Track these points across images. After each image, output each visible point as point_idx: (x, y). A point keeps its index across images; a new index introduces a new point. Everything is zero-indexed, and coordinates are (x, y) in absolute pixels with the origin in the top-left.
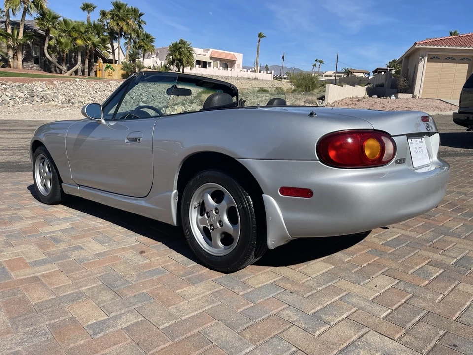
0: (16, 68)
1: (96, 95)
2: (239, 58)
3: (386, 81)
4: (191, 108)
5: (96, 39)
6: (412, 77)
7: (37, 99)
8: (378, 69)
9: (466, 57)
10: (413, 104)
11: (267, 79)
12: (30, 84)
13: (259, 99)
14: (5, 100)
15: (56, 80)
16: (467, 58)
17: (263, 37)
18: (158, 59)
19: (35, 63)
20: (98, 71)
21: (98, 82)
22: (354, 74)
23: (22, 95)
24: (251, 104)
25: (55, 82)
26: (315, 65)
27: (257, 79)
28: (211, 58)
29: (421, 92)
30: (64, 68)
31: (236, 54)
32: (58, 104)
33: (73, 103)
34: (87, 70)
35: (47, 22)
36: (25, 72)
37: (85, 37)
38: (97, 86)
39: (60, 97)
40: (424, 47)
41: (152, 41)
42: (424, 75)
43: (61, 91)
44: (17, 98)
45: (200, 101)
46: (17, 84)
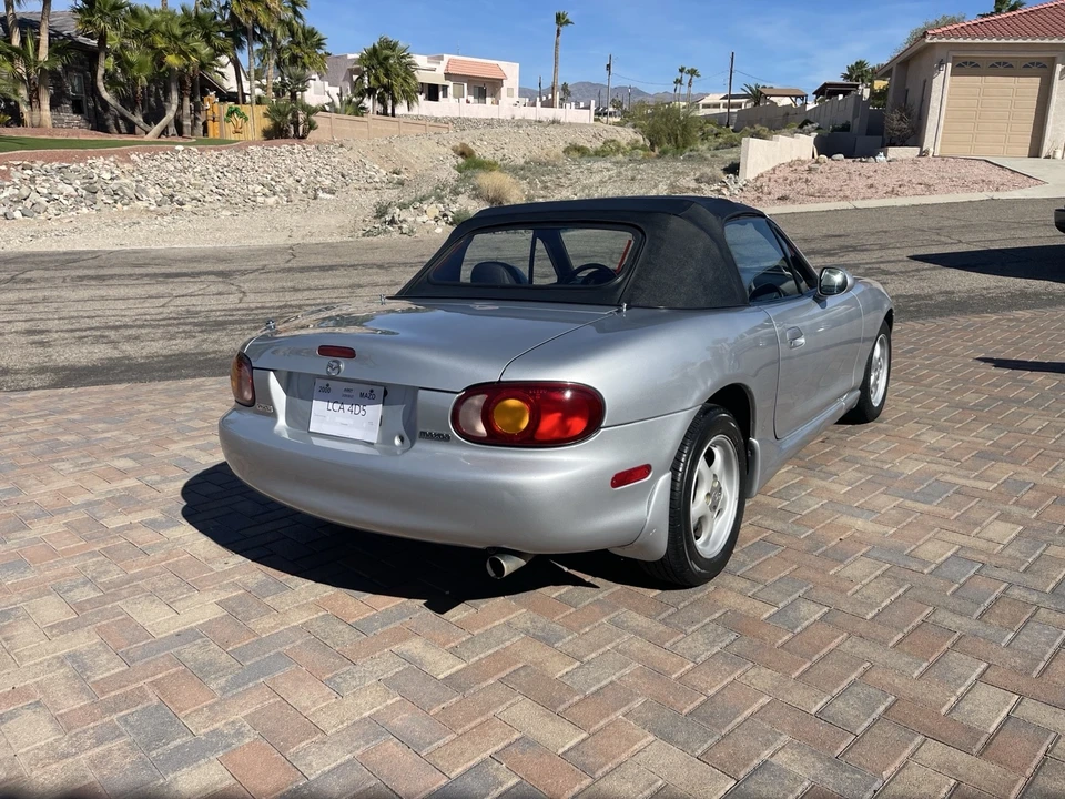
0: (39, 126)
1: (224, 181)
2: (511, 73)
3: (854, 117)
4: (458, 205)
5: (205, 51)
6: (916, 110)
7: (104, 198)
8: (826, 85)
9: (1036, 61)
10: (930, 175)
11: (579, 122)
12: (82, 165)
13: (597, 178)
14: (39, 203)
15: (134, 151)
16: (1038, 64)
17: (567, 22)
18: (327, 83)
19: (74, 113)
20: (210, 123)
21: (224, 151)
22: (772, 98)
23: (70, 190)
24: (583, 190)
25: (133, 157)
26: (679, 82)
27: (559, 122)
28: (448, 76)
29: (938, 144)
30: (138, 119)
31: (503, 65)
32: (152, 208)
33: (182, 204)
34: (187, 123)
35: (101, 17)
36: (61, 135)
37: (183, 47)
38: (223, 161)
39: (151, 190)
40: (944, 40)
41: (319, 44)
42: (945, 103)
43: (151, 177)
44: (61, 199)
45: (473, 189)
46: (56, 165)
